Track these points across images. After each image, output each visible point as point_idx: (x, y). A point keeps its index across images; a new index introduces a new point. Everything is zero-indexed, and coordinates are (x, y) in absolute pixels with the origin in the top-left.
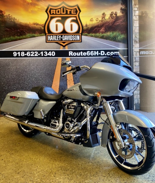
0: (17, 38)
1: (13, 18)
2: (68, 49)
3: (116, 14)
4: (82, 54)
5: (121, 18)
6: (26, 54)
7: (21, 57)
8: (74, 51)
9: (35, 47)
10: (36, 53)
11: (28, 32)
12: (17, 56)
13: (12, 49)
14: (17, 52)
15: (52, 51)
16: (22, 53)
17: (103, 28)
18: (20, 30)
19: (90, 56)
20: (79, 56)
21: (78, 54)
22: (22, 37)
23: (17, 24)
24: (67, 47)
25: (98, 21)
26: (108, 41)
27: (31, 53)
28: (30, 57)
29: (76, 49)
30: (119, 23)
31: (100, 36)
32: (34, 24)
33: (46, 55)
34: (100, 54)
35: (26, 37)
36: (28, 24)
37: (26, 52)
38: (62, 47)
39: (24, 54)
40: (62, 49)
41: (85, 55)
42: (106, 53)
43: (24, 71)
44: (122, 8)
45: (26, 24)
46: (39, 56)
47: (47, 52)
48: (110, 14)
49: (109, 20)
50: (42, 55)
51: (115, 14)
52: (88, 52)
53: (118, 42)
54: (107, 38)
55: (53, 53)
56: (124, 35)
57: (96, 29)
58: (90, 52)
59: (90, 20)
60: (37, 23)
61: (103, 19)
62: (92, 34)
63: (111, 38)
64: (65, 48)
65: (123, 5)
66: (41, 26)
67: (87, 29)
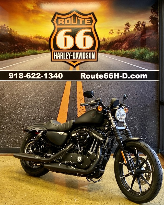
0: (15, 55)
1: (9, 29)
2: (80, 70)
3: (144, 24)
4: (98, 77)
6: (25, 76)
7: (18, 79)
8: (87, 73)
9: (37, 68)
10: (38, 75)
11: (29, 47)
13: (7, 69)
14: (14, 73)
15: (58, 73)
16: (20, 74)
17: (126, 43)
18: (18, 45)
19: (109, 79)
20: (93, 79)
21: (93, 77)
22: (20, 54)
23: (14, 37)
24: (78, 67)
25: (120, 34)
26: (132, 60)
27: (32, 74)
28: (31, 79)
29: (91, 70)
30: (148, 36)
31: (121, 53)
32: (37, 37)
34: (121, 76)
35: (25, 54)
36: (29, 38)
37: (25, 73)
38: (71, 67)
39: (23, 76)
40: (71, 70)
41: (102, 78)
42: (129, 76)
43: (23, 97)
44: (152, 16)
45: (26, 37)
46: (42, 79)
47: (52, 74)
49: (134, 33)
50: (46, 78)
51: (142, 25)
52: (105, 74)
54: (131, 56)
55: (60, 75)
56: (155, 52)
57: (116, 44)
58: (109, 74)
59: (110, 33)
60: (41, 36)
61: (126, 31)
62: (112, 51)
63: (137, 56)
64: (75, 68)
65: (153, 12)
66: (45, 40)
67: (105, 45)
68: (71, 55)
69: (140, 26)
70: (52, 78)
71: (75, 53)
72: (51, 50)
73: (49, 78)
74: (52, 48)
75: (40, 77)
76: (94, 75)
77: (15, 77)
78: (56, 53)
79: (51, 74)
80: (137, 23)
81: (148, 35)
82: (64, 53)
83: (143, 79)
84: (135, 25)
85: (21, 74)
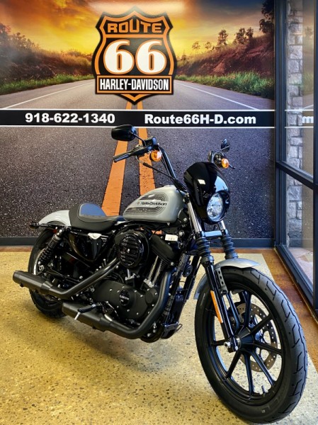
0: (35, 84)
1: (26, 40)
2: (143, 109)
3: (250, 34)
4: (174, 120)
5: (261, 41)
6: (52, 119)
7: (41, 123)
8: (155, 114)
9: (72, 104)
10: (74, 116)
11: (58, 70)
12: (34, 122)
13: (23, 106)
14: (34, 113)
15: (107, 113)
16: (43, 115)
17: (220, 65)
18: (41, 67)
19: (192, 125)
20: (166, 125)
21: (165, 121)
22: (44, 81)
23: (34, 54)
24: (140, 104)
25: (210, 49)
26: (231, 92)
27: (64, 115)
28: (61, 124)
29: (161, 109)
30: (257, 53)
31: (213, 81)
32: (71, 54)
33: (95, 120)
34: (212, 120)
35: (52, 82)
36: (59, 55)
37: (52, 114)
38: (129, 104)
39: (49, 117)
40: (129, 108)
41: (181, 123)
42: (225, 119)
43: (48, 154)
44: (263, 20)
45: (54, 53)
46: (80, 123)
47: (97, 115)
48: (238, 34)
49: (234, 47)
50: (87, 121)
51: (247, 34)
52: (186, 116)
53: (253, 95)
54: (230, 86)
55: (111, 117)
56: (268, 80)
57: (204, 66)
58: (192, 116)
59: (194, 46)
60: (78, 51)
61: (220, 43)
62: (197, 78)
63: (238, 86)
64: (136, 106)
65: (266, 13)
66: (85, 59)
67: (186, 66)
69: (245, 36)
70: (96, 122)
73: (93, 121)
75: (77, 119)
76: (168, 118)
77: (35, 119)
79: (94, 116)
80: (238, 32)
83: (248, 125)
84: (236, 35)
85: (45, 116)
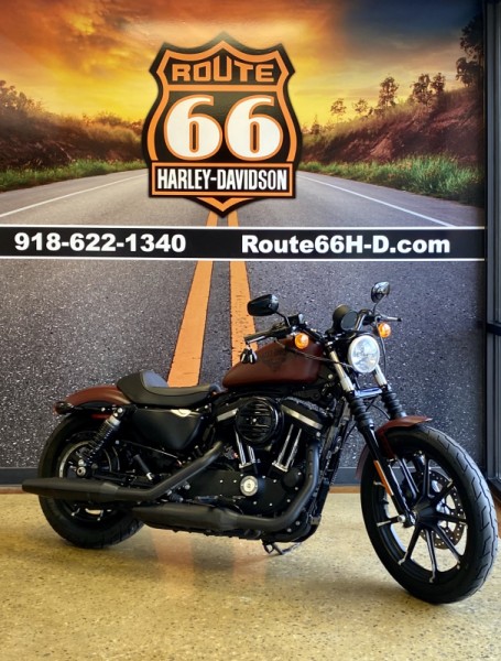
0: (33, 177)
1: (18, 95)
2: (239, 225)
3: (439, 85)
4: (298, 247)
5: (461, 99)
6: (65, 244)
7: (45, 252)
8: (261, 235)
9: (105, 216)
10: (108, 239)
11: (78, 151)
12: (32, 250)
13: (8, 219)
14: (31, 232)
15: (171, 233)
16: (49, 237)
17: (383, 142)
18: (45, 146)
19: (330, 254)
20: (282, 255)
21: (280, 247)
22: (52, 172)
23: (33, 121)
24: (233, 216)
25: (365, 113)
26: (404, 194)
27: (89, 237)
28: (84, 253)
29: (274, 225)
30: (453, 121)
31: (370, 173)
32: (103, 121)
33: (148, 246)
34: (368, 246)
35: (67, 174)
36: (79, 123)
37: (65, 234)
38: (213, 216)
39: (61, 241)
40: (213, 224)
41: (310, 251)
42: (393, 243)
43: (59, 310)
44: (463, 60)
45: (69, 120)
46: (119, 252)
47: (151, 237)
48: (416, 85)
49: (409, 109)
50: (133, 248)
51: (434, 85)
52: (318, 239)
53: (445, 199)
54: (401, 183)
55: (179, 240)
56: (472, 171)
57: (354, 146)
58: (330, 238)
59: (333, 108)
60: (116, 116)
61: (383, 103)
62: (340, 167)
63: (417, 182)
64: (225, 219)
65: (468, 47)
66: (128, 131)
67: (319, 146)
68: (213, 179)
69: (429, 88)
70: (151, 249)
71: (224, 172)
72: (149, 163)
73: (144, 248)
74: (153, 156)
75: (114, 245)
76: (285, 242)
77: (33, 244)
78: (166, 171)
79: (147, 239)
80: (417, 81)
81: (452, 118)
82: (190, 171)
83: (435, 255)
84: (413, 88)
85: (54, 238)
